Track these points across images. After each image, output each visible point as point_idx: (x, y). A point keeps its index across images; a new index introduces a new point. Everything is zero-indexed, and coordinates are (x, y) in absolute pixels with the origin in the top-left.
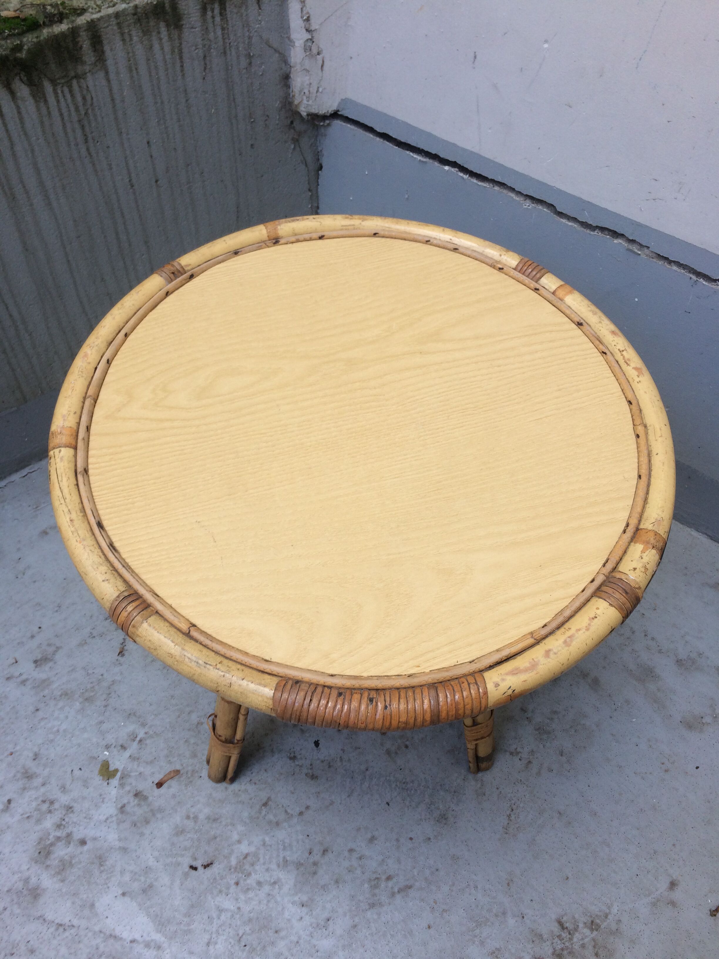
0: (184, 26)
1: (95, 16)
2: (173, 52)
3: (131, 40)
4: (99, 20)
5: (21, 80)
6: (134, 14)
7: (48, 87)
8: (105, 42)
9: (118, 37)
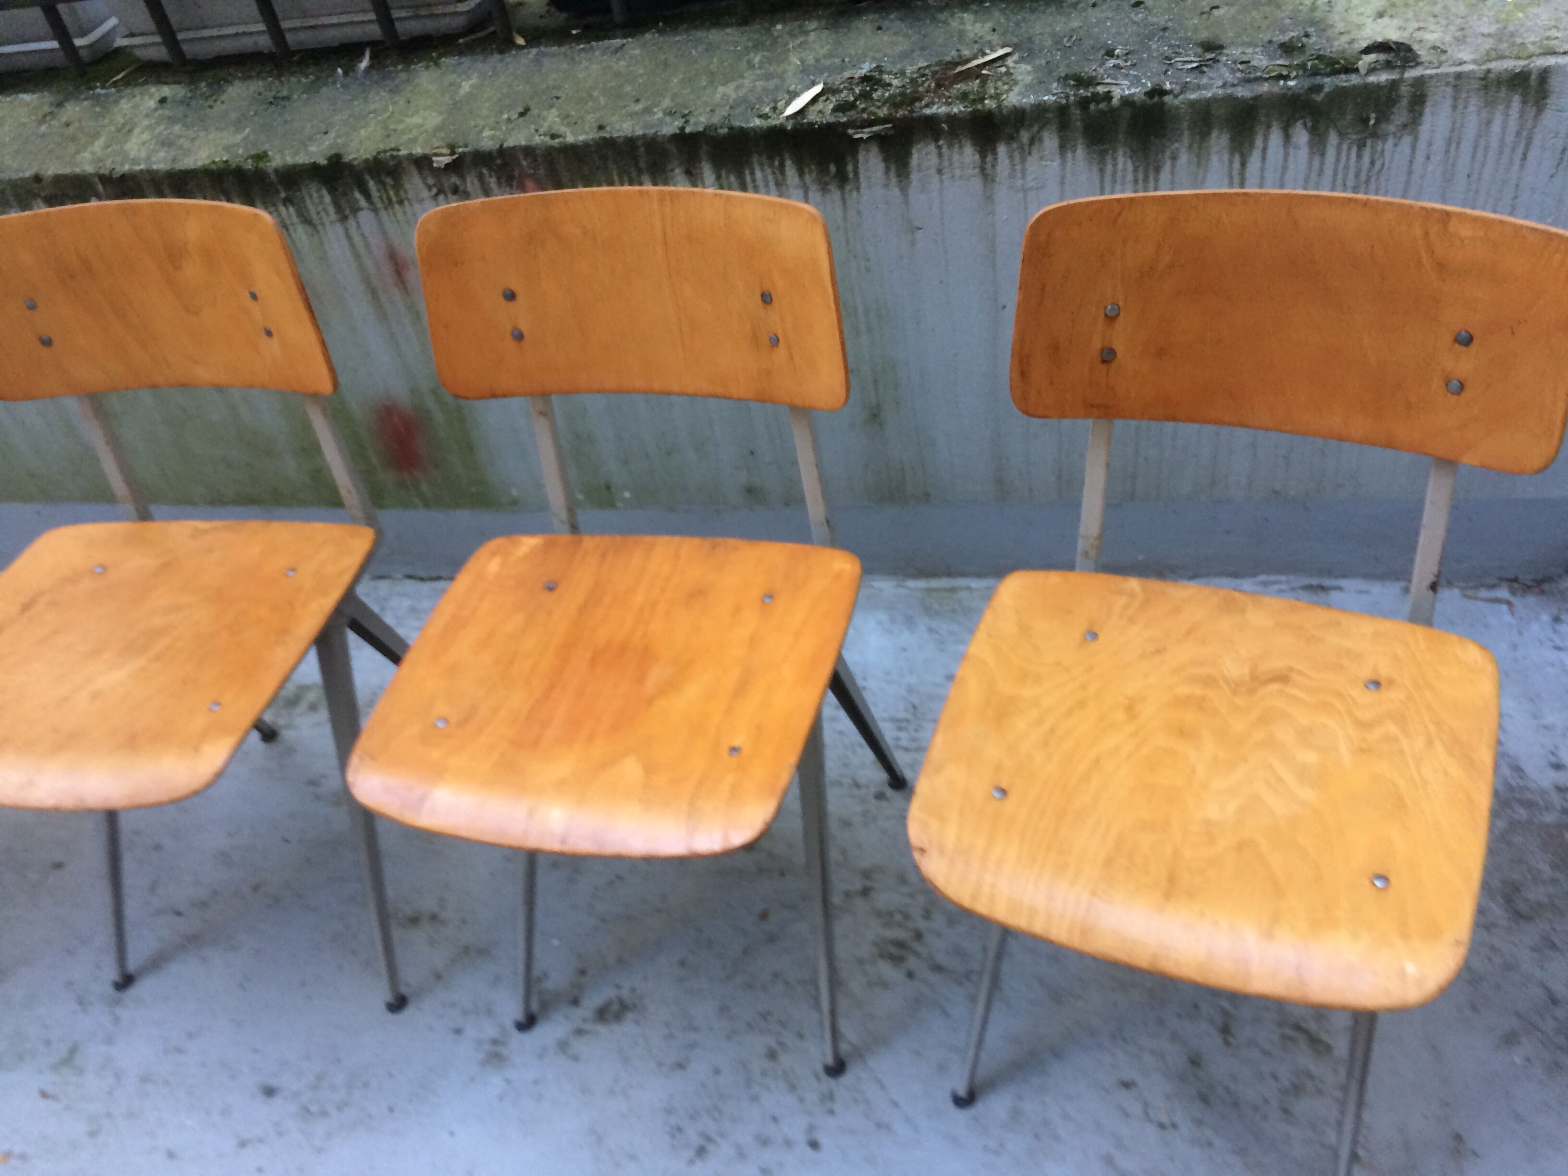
0: (1548, 106)
1: (1428, 72)
2: (1518, 134)
3: (1465, 107)
4: (1431, 77)
5: (1305, 126)
6: (1482, 79)
7: (1333, 138)
8: (1428, 104)
9: (1448, 102)
